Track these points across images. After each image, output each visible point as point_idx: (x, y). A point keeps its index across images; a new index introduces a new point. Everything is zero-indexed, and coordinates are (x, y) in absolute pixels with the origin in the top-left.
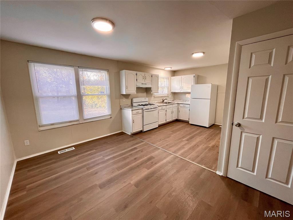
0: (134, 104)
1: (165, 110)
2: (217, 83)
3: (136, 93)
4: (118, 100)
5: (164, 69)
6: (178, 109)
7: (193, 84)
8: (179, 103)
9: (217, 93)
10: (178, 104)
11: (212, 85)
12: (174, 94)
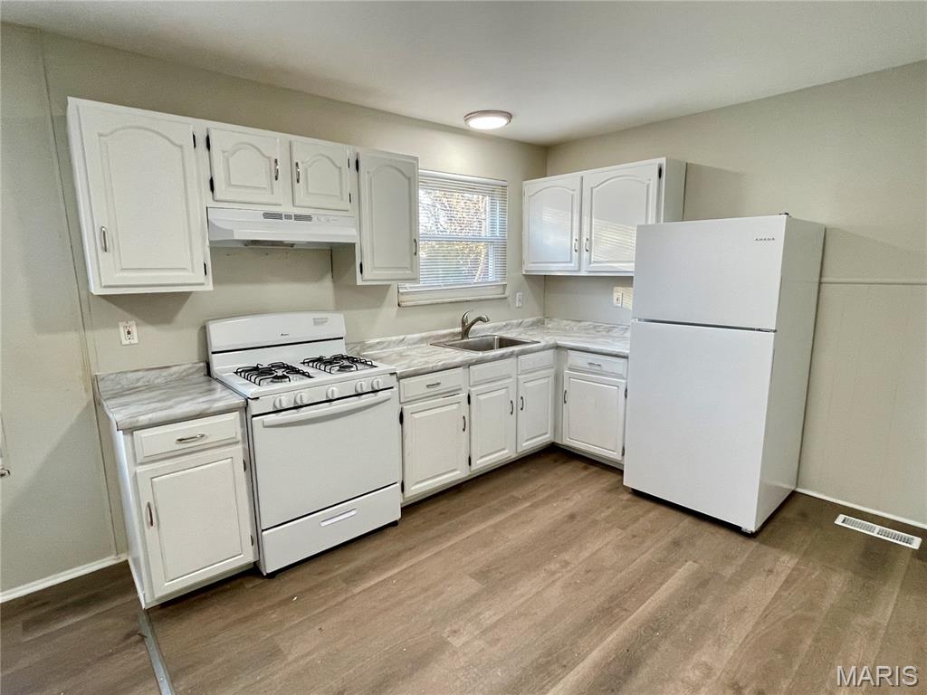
0: (220, 365)
1: (463, 395)
2: (822, 213)
3: (210, 287)
4: (73, 337)
5: (460, 123)
6: (558, 379)
7: (652, 221)
8: (560, 342)
9: (820, 283)
10: (557, 347)
11: (792, 225)
12: (545, 284)
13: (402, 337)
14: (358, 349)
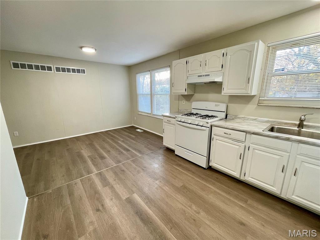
3: (186, 94)
13: (256, 118)
14: (233, 117)
